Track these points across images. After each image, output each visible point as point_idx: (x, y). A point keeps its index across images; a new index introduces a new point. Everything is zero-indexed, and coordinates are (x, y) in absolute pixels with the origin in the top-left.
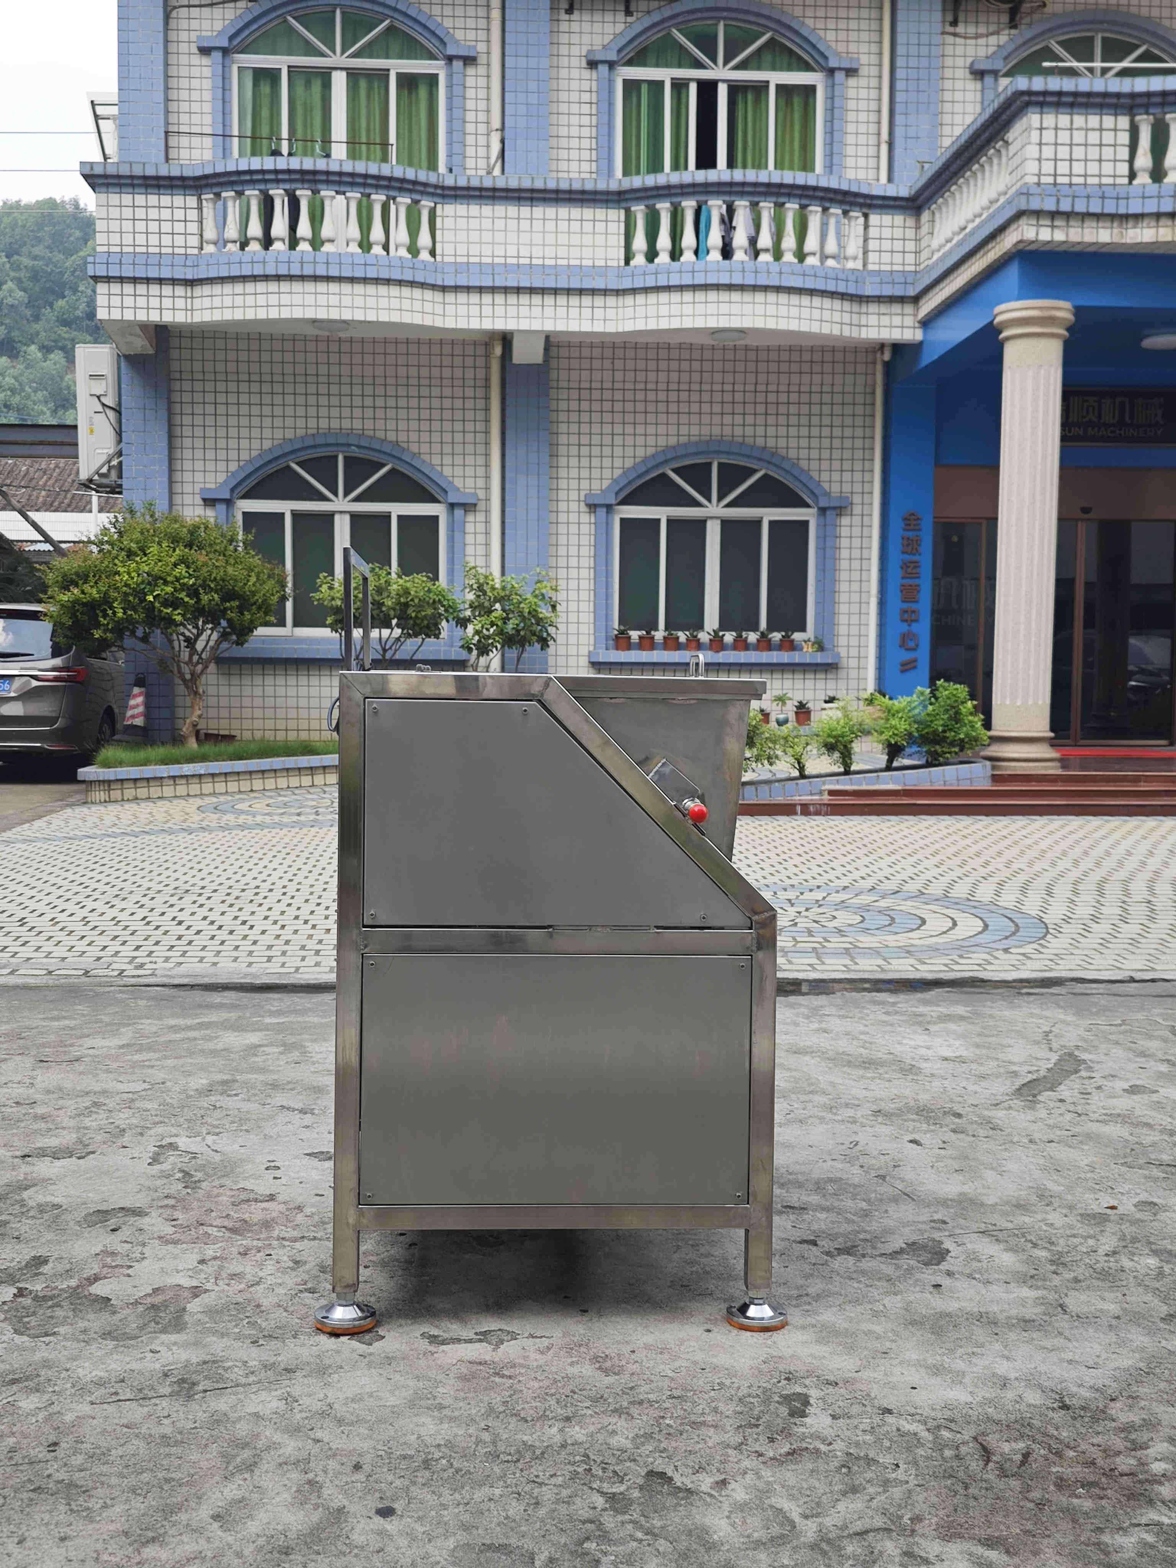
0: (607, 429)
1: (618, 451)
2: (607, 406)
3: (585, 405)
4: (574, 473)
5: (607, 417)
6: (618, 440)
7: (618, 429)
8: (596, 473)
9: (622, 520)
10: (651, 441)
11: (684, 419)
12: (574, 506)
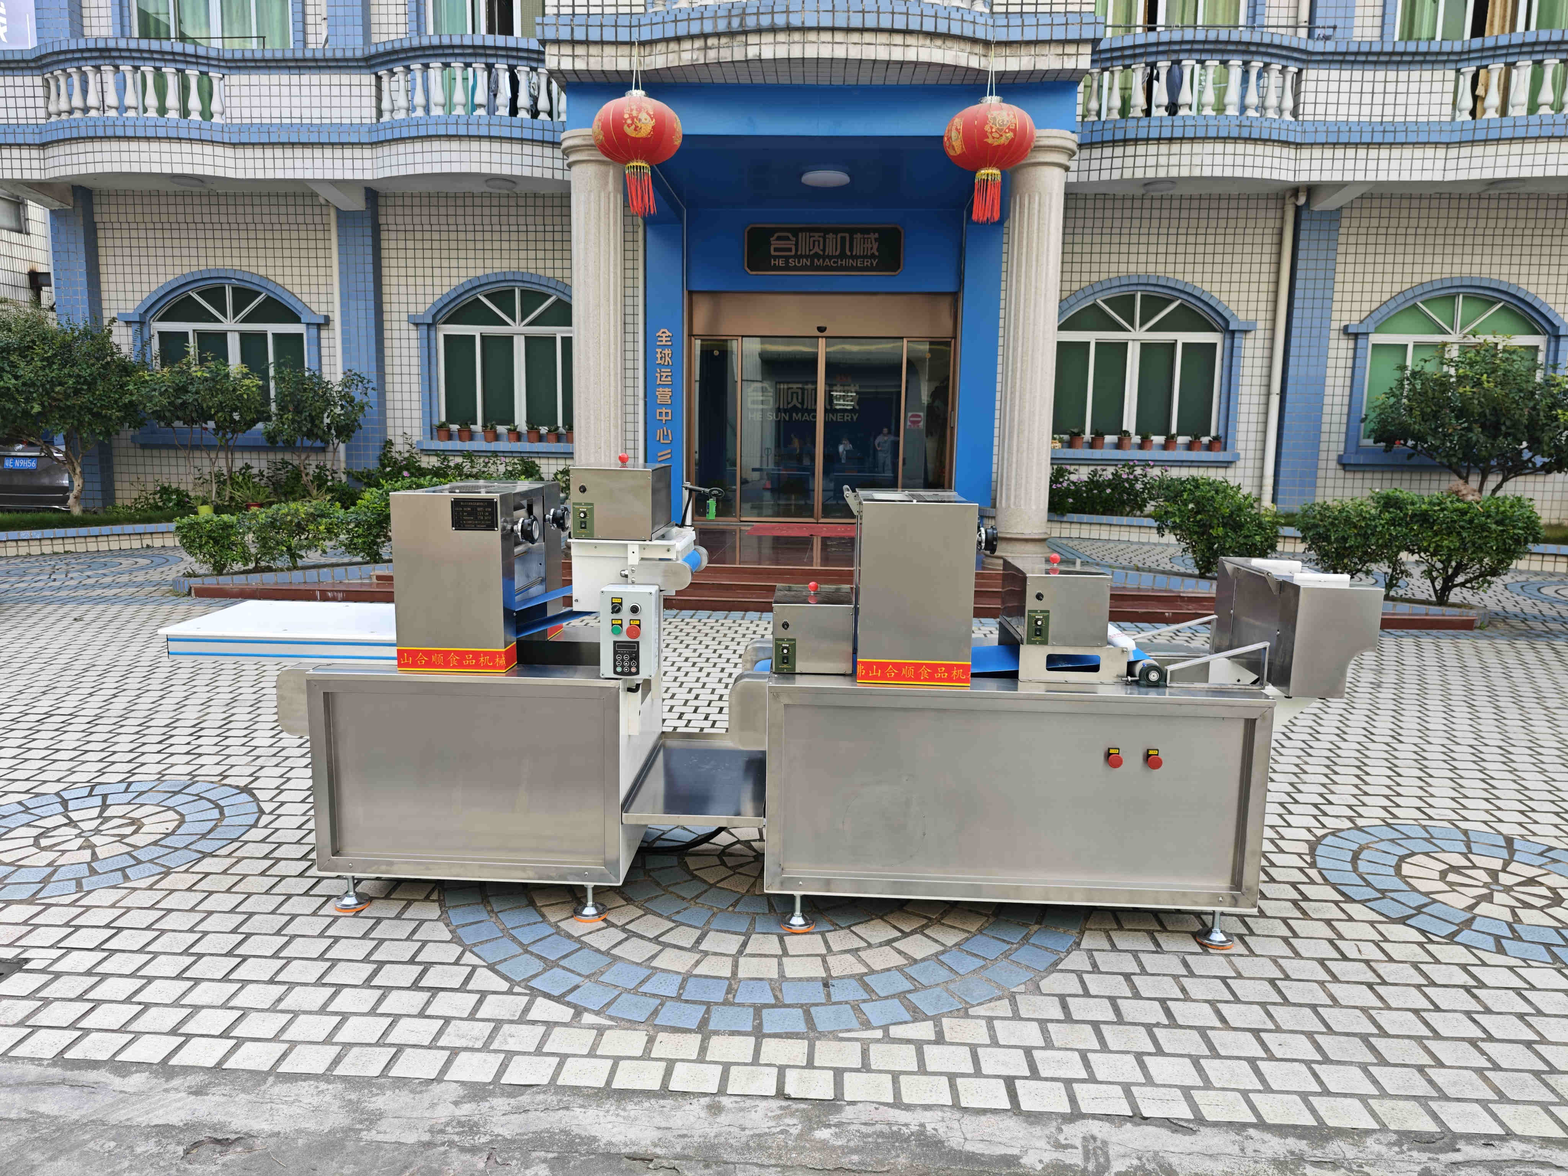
0: (428, 262)
1: (437, 281)
2: (427, 245)
3: (410, 244)
4: (403, 299)
5: (428, 254)
6: (437, 272)
7: (436, 262)
8: (421, 299)
9: (446, 337)
10: (463, 272)
11: (488, 254)
12: (404, 325)
